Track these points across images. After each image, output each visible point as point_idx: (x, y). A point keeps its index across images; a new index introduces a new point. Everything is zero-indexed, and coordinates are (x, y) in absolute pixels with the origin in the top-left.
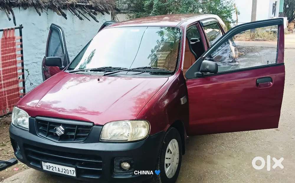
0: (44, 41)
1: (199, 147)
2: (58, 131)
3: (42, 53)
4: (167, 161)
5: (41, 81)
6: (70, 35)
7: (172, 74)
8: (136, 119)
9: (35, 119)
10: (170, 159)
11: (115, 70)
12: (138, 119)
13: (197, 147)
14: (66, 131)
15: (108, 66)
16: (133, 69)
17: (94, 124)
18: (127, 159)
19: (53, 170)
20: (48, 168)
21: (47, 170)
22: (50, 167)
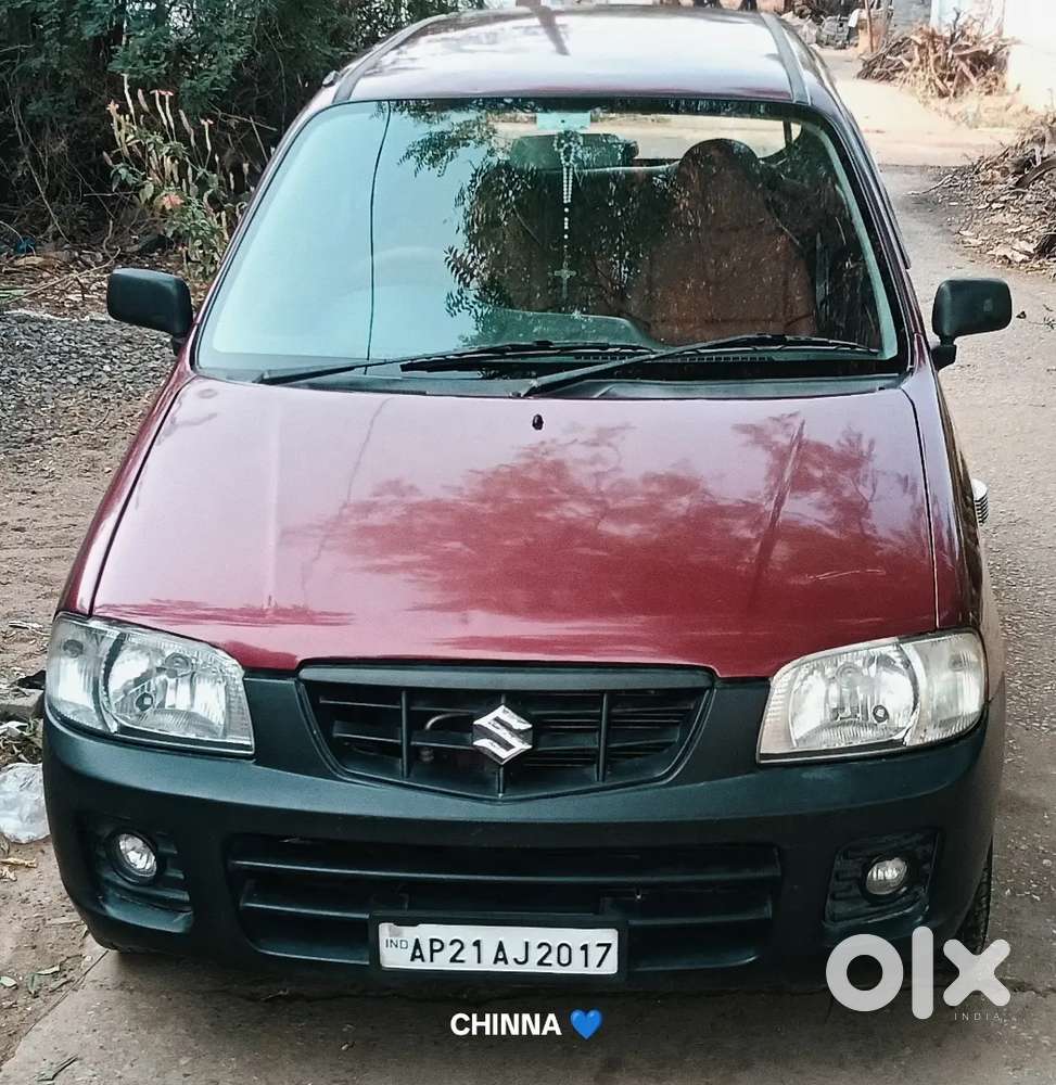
9: (301, 681)
17: (714, 679)
19: (462, 961)
20: (421, 957)
21: (418, 965)
22: (437, 946)
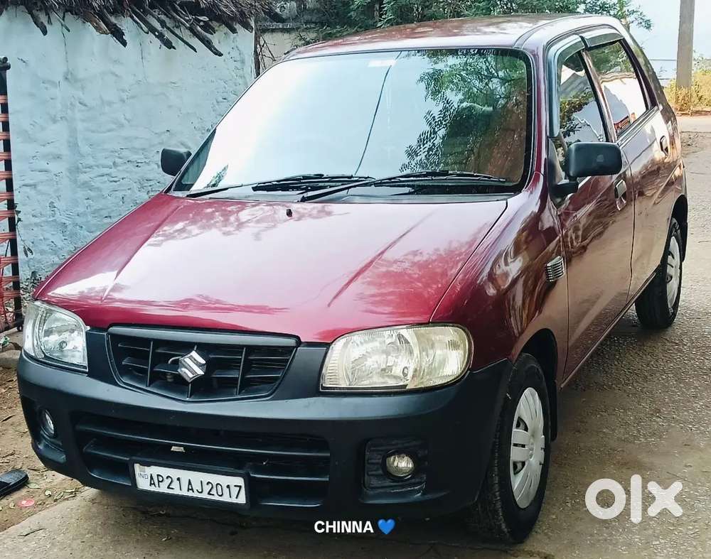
0: (55, 116)
1: (583, 422)
2: (186, 368)
3: (51, 157)
4: (516, 454)
5: (48, 245)
6: (133, 97)
7: (516, 190)
8: (429, 322)
9: (109, 334)
10: (523, 446)
11: (333, 184)
12: (436, 323)
13: (579, 424)
14: (210, 366)
15: (312, 172)
16: (390, 179)
17: (299, 343)
18: (407, 445)
19: (172, 489)
20: (154, 484)
21: (152, 489)
22: (161, 479)
